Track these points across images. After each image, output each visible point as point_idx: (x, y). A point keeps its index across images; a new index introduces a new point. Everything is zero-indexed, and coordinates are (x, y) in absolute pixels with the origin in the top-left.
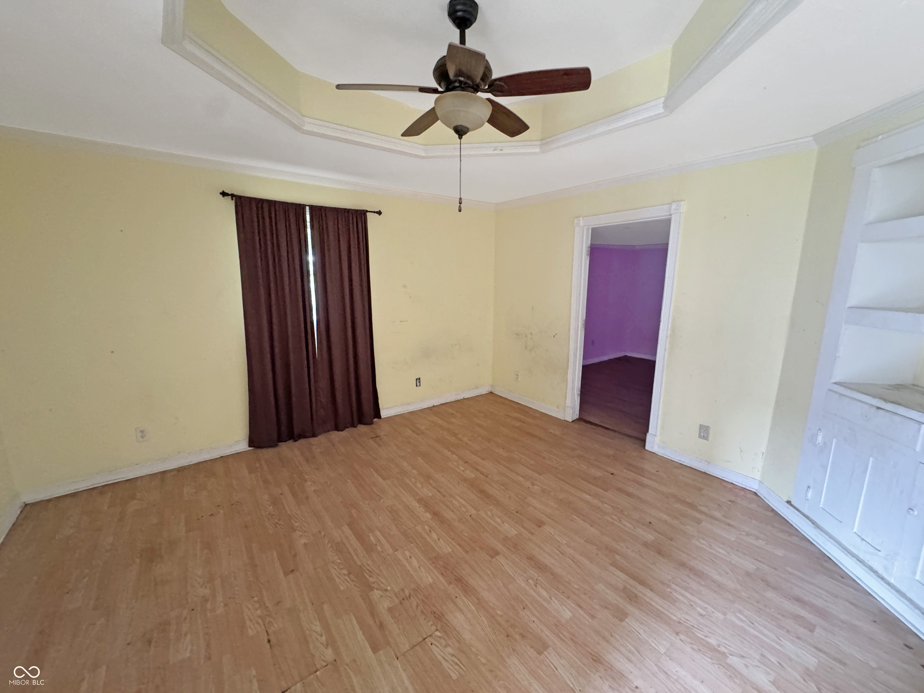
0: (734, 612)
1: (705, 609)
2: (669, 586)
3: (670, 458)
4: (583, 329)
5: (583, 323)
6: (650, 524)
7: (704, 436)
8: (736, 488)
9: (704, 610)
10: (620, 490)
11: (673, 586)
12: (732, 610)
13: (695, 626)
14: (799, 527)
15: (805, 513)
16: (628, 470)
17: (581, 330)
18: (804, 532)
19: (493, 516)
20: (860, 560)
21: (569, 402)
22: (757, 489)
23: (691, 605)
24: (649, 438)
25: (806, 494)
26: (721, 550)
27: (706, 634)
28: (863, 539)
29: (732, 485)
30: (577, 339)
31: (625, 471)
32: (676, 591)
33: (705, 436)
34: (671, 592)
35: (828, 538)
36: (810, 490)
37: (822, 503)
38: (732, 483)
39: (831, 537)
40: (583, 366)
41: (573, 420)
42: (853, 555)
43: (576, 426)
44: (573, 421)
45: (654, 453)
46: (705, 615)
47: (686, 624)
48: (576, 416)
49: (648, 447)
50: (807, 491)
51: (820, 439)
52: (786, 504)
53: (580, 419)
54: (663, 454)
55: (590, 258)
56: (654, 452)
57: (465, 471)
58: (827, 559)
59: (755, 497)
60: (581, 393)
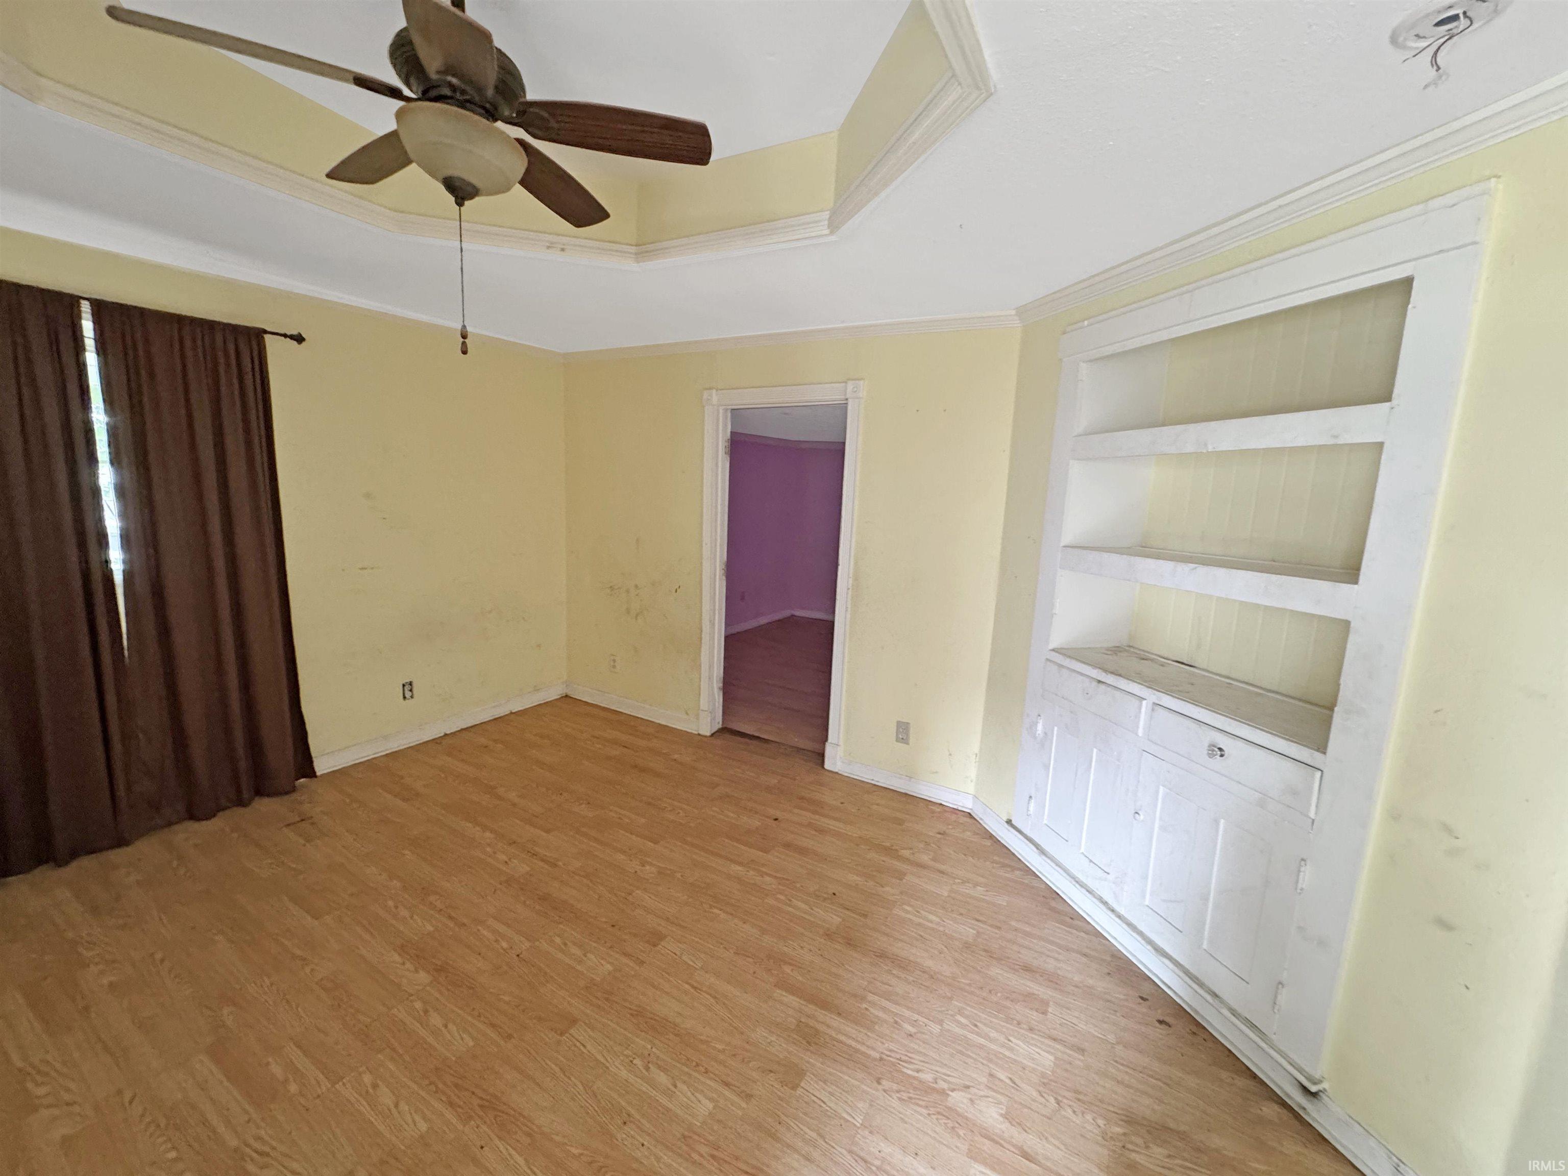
0: (952, 1015)
1: (914, 1023)
2: (863, 999)
3: (860, 779)
4: (724, 578)
5: (724, 567)
6: (834, 896)
7: (903, 739)
8: (945, 811)
9: (913, 1026)
10: (787, 846)
11: (871, 997)
12: (950, 1012)
13: (904, 1058)
14: (1023, 857)
15: (1028, 835)
16: (801, 808)
17: (720, 579)
18: (1028, 862)
19: (565, 944)
20: (1089, 889)
21: (704, 704)
22: (971, 808)
23: (896, 1022)
24: (829, 750)
25: (1028, 807)
26: (931, 917)
27: (917, 1067)
28: (1091, 861)
29: (941, 807)
30: (715, 594)
31: (796, 811)
32: (873, 1004)
33: (905, 738)
34: (866, 1009)
35: (1054, 865)
36: (1033, 801)
37: (1046, 817)
38: (941, 804)
39: (1058, 864)
40: (726, 638)
41: (712, 732)
42: (1082, 885)
43: (718, 742)
44: (712, 735)
45: (837, 773)
46: (915, 1033)
47: (891, 1059)
48: (718, 725)
49: (827, 765)
50: (1029, 803)
51: (1040, 727)
52: (1006, 825)
53: (725, 730)
54: (849, 773)
55: (730, 458)
56: (837, 771)
57: (509, 862)
58: (1055, 896)
59: (968, 820)
60: (723, 686)
